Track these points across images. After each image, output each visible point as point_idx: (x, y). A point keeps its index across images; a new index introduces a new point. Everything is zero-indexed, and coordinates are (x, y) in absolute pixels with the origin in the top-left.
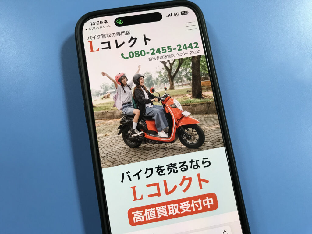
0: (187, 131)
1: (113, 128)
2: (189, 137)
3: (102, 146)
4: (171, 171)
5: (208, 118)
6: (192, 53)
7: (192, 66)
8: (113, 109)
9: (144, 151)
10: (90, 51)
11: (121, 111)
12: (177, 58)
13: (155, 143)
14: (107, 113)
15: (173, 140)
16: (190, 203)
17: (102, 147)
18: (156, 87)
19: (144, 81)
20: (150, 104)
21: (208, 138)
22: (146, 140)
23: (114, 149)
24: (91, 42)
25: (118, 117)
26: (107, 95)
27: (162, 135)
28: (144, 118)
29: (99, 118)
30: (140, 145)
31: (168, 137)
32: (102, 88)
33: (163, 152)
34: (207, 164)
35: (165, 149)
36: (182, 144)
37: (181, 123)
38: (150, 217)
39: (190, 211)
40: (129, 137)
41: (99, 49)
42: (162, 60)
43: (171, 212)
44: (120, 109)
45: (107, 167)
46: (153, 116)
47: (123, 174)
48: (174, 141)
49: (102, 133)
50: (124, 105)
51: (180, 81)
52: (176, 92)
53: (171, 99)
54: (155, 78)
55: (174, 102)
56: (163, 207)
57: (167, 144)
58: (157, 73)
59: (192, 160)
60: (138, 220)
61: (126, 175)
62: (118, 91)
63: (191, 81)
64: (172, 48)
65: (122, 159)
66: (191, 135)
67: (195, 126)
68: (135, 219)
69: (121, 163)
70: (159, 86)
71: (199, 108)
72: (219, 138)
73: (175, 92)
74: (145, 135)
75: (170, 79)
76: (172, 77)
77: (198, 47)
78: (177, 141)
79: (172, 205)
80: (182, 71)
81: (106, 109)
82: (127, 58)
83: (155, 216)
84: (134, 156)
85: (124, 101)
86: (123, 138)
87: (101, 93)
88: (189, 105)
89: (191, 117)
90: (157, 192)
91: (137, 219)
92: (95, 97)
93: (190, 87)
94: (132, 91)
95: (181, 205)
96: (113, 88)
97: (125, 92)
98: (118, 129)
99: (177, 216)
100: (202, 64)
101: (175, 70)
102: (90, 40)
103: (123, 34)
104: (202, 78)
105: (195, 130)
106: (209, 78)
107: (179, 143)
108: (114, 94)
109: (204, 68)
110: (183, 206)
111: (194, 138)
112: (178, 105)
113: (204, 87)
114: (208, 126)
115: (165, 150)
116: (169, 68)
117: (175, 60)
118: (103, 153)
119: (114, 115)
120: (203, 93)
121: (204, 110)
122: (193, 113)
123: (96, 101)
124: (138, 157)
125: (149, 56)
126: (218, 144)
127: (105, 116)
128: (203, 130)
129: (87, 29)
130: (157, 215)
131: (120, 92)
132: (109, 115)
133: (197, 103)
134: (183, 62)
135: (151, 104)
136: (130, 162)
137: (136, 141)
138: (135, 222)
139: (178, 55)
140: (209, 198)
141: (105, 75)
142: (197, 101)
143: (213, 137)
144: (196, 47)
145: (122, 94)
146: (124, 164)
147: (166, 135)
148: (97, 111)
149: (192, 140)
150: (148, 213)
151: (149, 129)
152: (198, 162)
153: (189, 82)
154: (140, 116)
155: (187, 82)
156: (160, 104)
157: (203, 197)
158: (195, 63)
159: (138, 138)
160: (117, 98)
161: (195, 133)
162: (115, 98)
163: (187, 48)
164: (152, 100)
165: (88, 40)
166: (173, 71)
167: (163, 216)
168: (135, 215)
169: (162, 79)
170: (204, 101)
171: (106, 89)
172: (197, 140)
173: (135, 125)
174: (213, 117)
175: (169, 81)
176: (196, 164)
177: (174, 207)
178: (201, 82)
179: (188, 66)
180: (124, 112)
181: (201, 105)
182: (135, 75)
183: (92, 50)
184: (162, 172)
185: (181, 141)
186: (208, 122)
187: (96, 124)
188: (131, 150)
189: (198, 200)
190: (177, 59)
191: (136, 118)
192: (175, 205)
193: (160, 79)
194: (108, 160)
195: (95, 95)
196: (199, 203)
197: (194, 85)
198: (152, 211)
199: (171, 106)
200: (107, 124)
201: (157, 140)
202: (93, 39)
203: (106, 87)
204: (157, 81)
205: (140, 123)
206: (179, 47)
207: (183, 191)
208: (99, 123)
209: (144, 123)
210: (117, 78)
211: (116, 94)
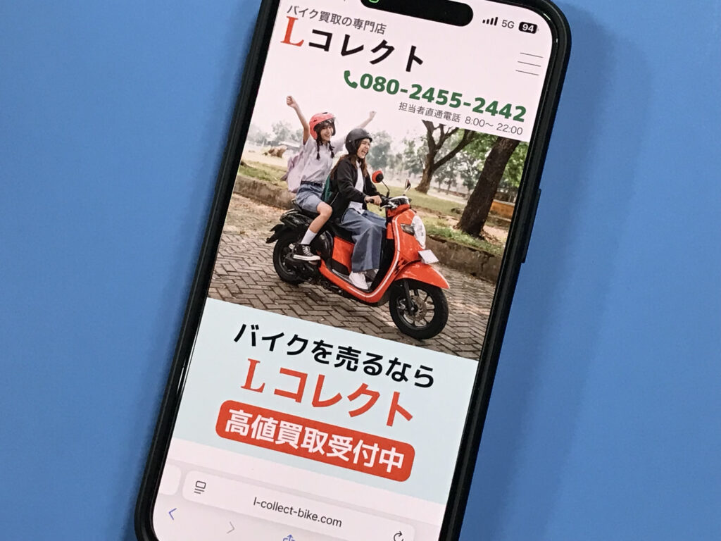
0: (413, 294)
1: (262, 223)
2: (413, 309)
3: (225, 250)
4: (343, 361)
5: (472, 285)
6: (502, 128)
7: (488, 158)
8: (279, 184)
9: (304, 299)
10: (283, 39)
11: (293, 195)
12: (462, 125)
13: (335, 291)
14: (264, 187)
15: (375, 301)
16: (354, 444)
17: (224, 253)
18: (390, 172)
19: (367, 151)
20: (361, 205)
21: (452, 327)
22: (319, 279)
23: (248, 267)
24: (292, 20)
25: (281, 206)
26: (279, 148)
27: (358, 280)
28: (334, 230)
29: (243, 191)
30: (303, 282)
31: (368, 290)
32: (274, 131)
33: (344, 316)
34: (426, 381)
35: (351, 312)
36: (390, 318)
37: (410, 272)
38: (261, 435)
39: (347, 459)
40: (288, 257)
41: (302, 41)
42: (428, 119)
43: (308, 443)
44: (292, 189)
45: (218, 299)
46: (356, 234)
47: (244, 327)
48: (375, 305)
49: (237, 226)
50: (305, 186)
51: (447, 179)
52: (428, 202)
53: (410, 212)
54: (395, 154)
55: (413, 222)
56: (295, 426)
57: (358, 303)
58: (404, 144)
59: (396, 359)
60: (235, 429)
61: (248, 331)
62: (304, 148)
63: (472, 191)
64: (463, 100)
65: (255, 295)
66: (419, 306)
67: (436, 293)
68: (231, 426)
69: (248, 302)
70: (397, 174)
71: (462, 256)
72: (474, 339)
73: (425, 199)
74: (320, 267)
75: (427, 166)
76: (432, 163)
77: (522, 120)
78: (382, 307)
79: (315, 431)
80: (461, 159)
81: (264, 178)
82: (354, 85)
83: (272, 435)
84: (281, 299)
85: (307, 176)
86: (274, 253)
87: (269, 140)
88: (443, 241)
89: (436, 269)
90: (296, 392)
91: (233, 427)
92: (253, 144)
93: (462, 203)
94: (335, 161)
95: (333, 439)
96: (297, 138)
97: (318, 157)
98: (272, 230)
99: (316, 457)
100: (514, 161)
101: (448, 153)
102: (292, 14)
103: (369, 27)
104: (500, 192)
105: (431, 300)
106: (515, 199)
107: (386, 312)
108: (294, 153)
109: (513, 173)
110: (336, 442)
111: (422, 317)
112: (420, 232)
113: (495, 216)
114: (464, 304)
115: (348, 314)
116: (436, 143)
117: (457, 129)
118: (223, 267)
119: (275, 197)
120: (486, 228)
121: (470, 266)
122: (443, 262)
123: (252, 153)
124: (288, 304)
125: (404, 98)
126: (468, 349)
128: (450, 308)
130: (276, 437)
131: (307, 153)
132: (264, 192)
133: (462, 244)
134: (473, 141)
135: (363, 206)
136: (267, 309)
137: (298, 271)
138: (227, 430)
139: (468, 120)
140: (397, 451)
141: (293, 105)
142: (464, 240)
143: (465, 330)
144: (517, 118)
145: (309, 160)
146: (254, 307)
147: (365, 286)
148: (245, 176)
149: (414, 318)
150: (261, 424)
151: (334, 257)
152: (407, 368)
153: (465, 190)
154: (328, 221)
155: (461, 188)
156: (381, 213)
157: (386, 444)
158: (499, 153)
159: (306, 268)
160: (296, 163)
161: (428, 305)
162: (293, 163)
163: (497, 112)
164: (368, 198)
165: (288, 12)
166: (442, 153)
167: (287, 444)
168: (233, 417)
169: (409, 159)
170: (482, 245)
171: (282, 135)
172: (427, 323)
173: (309, 236)
174: (484, 288)
175: (424, 171)
176: (401, 371)
177: (318, 438)
178: (492, 201)
179: (481, 153)
180: (299, 199)
181: (470, 251)
182: (356, 130)
183: (287, 40)
184: (324, 357)
185: (390, 311)
186: (468, 293)
187: (231, 202)
188: (280, 285)
189: (373, 445)
190: (462, 130)
191: (317, 223)
192: (322, 434)
193: (404, 159)
194: (225, 284)
195: (255, 139)
196: (372, 451)
197: (473, 201)
198: (270, 424)
199: (404, 227)
200: (253, 211)
201: (342, 286)
202: (299, 15)
203: (283, 132)
204: (397, 162)
205: (321, 236)
206: (479, 103)
207: (350, 413)
208: (237, 202)
209: (330, 240)
210: (315, 121)
211: (298, 154)
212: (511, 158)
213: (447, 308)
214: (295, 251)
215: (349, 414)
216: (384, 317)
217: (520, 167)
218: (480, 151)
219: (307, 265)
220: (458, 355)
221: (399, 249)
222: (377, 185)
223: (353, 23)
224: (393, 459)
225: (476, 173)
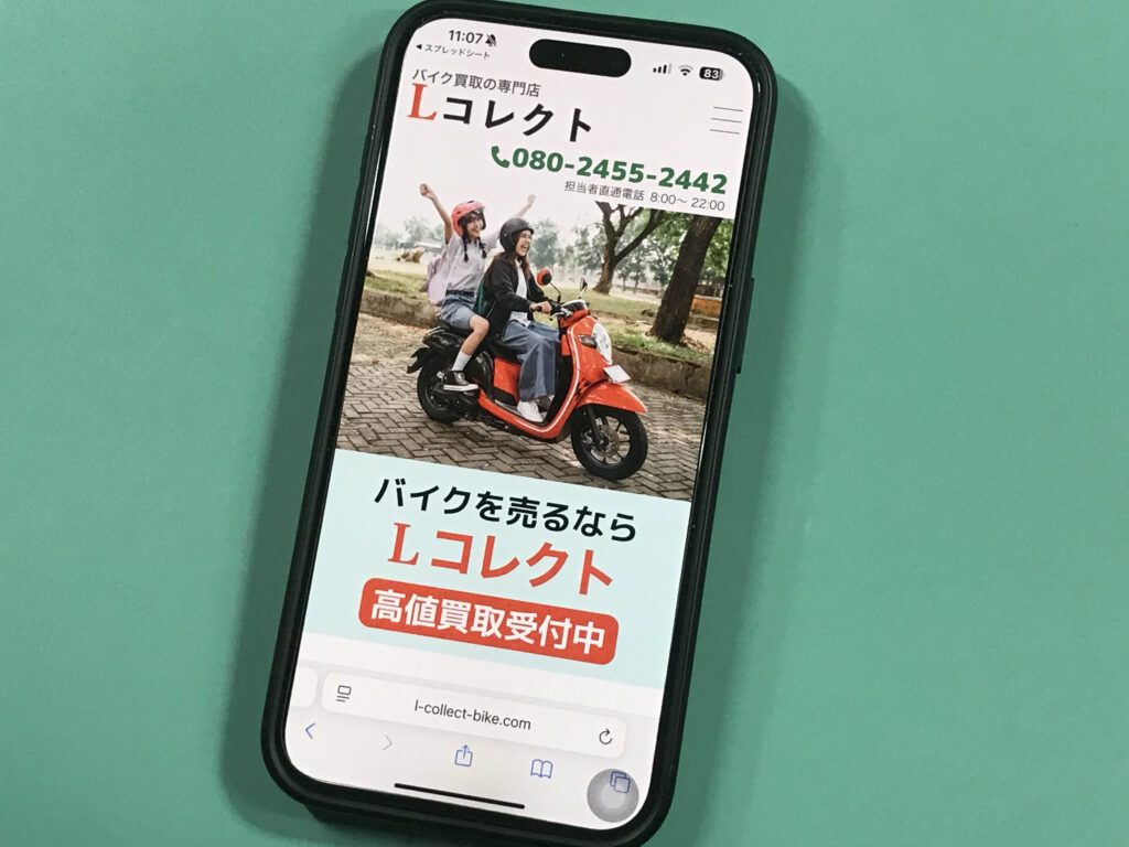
0: (601, 423)
1: (400, 348)
2: (602, 442)
3: (355, 387)
4: (518, 516)
5: (675, 406)
7: (683, 242)
8: (418, 297)
9: (462, 440)
10: (410, 113)
11: (437, 309)
12: (648, 204)
13: (501, 428)
14: (399, 303)
15: (552, 437)
16: (539, 621)
17: (354, 390)
18: (559, 271)
19: (528, 245)
20: (526, 314)
22: (478, 413)
23: (386, 406)
24: (419, 88)
25: (423, 324)
26: (414, 251)
27: (529, 411)
28: (493, 349)
29: (373, 309)
30: (458, 419)
31: (543, 423)
32: (407, 229)
33: (515, 459)
34: (625, 533)
35: (522, 452)
36: (574, 455)
37: (594, 396)
38: (418, 620)
39: (531, 642)
40: (436, 389)
41: (435, 114)
42: (603, 199)
43: (480, 625)
44: (435, 301)
45: (350, 449)
46: (521, 353)
47: (386, 482)
48: (554, 441)
49: (368, 354)
50: (452, 296)
51: (633, 274)
52: (611, 305)
53: (589, 319)
54: (564, 246)
55: (594, 331)
56: (461, 604)
57: (531, 441)
58: (574, 234)
59: (586, 508)
60: (384, 614)
61: (392, 488)
62: (448, 249)
63: (666, 286)
64: (645, 172)
65: (398, 440)
66: (609, 438)
67: (629, 419)
68: (378, 611)
69: (390, 450)
70: (569, 272)
71: (659, 369)
72: (684, 474)
73: (608, 303)
74: (479, 397)
75: (606, 259)
76: (613, 255)
77: (723, 192)
78: (563, 443)
79: (488, 609)
80: (649, 247)
81: (398, 291)
82: (505, 164)
83: (433, 619)
84: (432, 443)
85: (454, 282)
86: (418, 385)
87: (400, 241)
88: (635, 353)
89: (628, 389)
90: (459, 560)
91: (381, 612)
92: (382, 248)
93: (655, 302)
94: (488, 262)
95: (511, 617)
97: (466, 258)
98: (413, 356)
99: (491, 641)
100: (717, 244)
101: (631, 240)
102: (419, 80)
103: (519, 90)
104: (702, 285)
105: (625, 430)
106: (722, 292)
107: (567, 448)
109: (717, 259)
110: (516, 620)
111: (615, 451)
112: (603, 344)
113: (698, 316)
114: (667, 430)
115: (519, 455)
116: (616, 229)
117: (641, 209)
118: (353, 408)
119: (413, 314)
120: (688, 332)
121: (671, 382)
122: (636, 379)
123: (381, 261)
124: (441, 449)
125: (571, 175)
126: (676, 488)
127: (390, 310)
128: (649, 437)
129: (420, 47)
130: (437, 621)
131: (452, 254)
132: (400, 309)
133: (659, 355)
134: (663, 222)
135: (528, 317)
136: (414, 457)
137: (451, 406)
138: (374, 616)
139: (654, 197)
140: (595, 626)
141: (429, 195)
142: (661, 348)
143: (669, 463)
144: (716, 190)
145: (455, 262)
146: (397, 456)
147: (538, 417)
148: (374, 290)
150: (417, 605)
151: (496, 384)
152: (600, 519)
153: (658, 287)
155: (652, 284)
156: (551, 323)
157: (580, 617)
158: (697, 235)
159: (460, 400)
160: (439, 267)
161: (621, 436)
162: (434, 269)
163: (690, 184)
164: (534, 306)
165: (414, 78)
166: (624, 241)
167: (453, 628)
168: (381, 599)
169: (582, 252)
170: (683, 354)
172: (622, 459)
173: (461, 360)
174: (691, 409)
175: (603, 265)
176: (592, 522)
177: (492, 617)
178: (692, 298)
179: (674, 238)
180: (445, 313)
181: (668, 363)
182: (511, 221)
183: (415, 113)
184: (493, 513)
185: (574, 448)
186: (672, 417)
187: (358, 323)
188: (429, 425)
189: (564, 621)
190: (648, 210)
191: (470, 342)
192: (497, 611)
193: (577, 252)
194: (358, 430)
195: (383, 242)
196: (562, 628)
197: (669, 300)
198: (428, 605)
199: (583, 338)
200: (388, 334)
201: (509, 420)
202: (428, 81)
203: (418, 230)
204: (567, 256)
205: (478, 358)
206: (666, 174)
207: (531, 581)
208: (366, 324)
209: (488, 362)
210: (459, 213)
211: (440, 256)
212: (713, 241)
213: (645, 437)
214: (444, 381)
215: (530, 585)
216: (566, 455)
217: (726, 252)
218: (672, 235)
219: (461, 397)
220: (665, 497)
221: (578, 366)
222: (543, 288)
223: (498, 83)
224: (591, 637)
225: (670, 262)
